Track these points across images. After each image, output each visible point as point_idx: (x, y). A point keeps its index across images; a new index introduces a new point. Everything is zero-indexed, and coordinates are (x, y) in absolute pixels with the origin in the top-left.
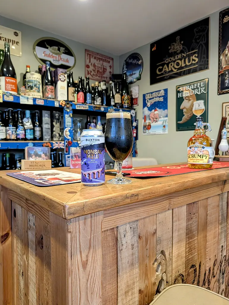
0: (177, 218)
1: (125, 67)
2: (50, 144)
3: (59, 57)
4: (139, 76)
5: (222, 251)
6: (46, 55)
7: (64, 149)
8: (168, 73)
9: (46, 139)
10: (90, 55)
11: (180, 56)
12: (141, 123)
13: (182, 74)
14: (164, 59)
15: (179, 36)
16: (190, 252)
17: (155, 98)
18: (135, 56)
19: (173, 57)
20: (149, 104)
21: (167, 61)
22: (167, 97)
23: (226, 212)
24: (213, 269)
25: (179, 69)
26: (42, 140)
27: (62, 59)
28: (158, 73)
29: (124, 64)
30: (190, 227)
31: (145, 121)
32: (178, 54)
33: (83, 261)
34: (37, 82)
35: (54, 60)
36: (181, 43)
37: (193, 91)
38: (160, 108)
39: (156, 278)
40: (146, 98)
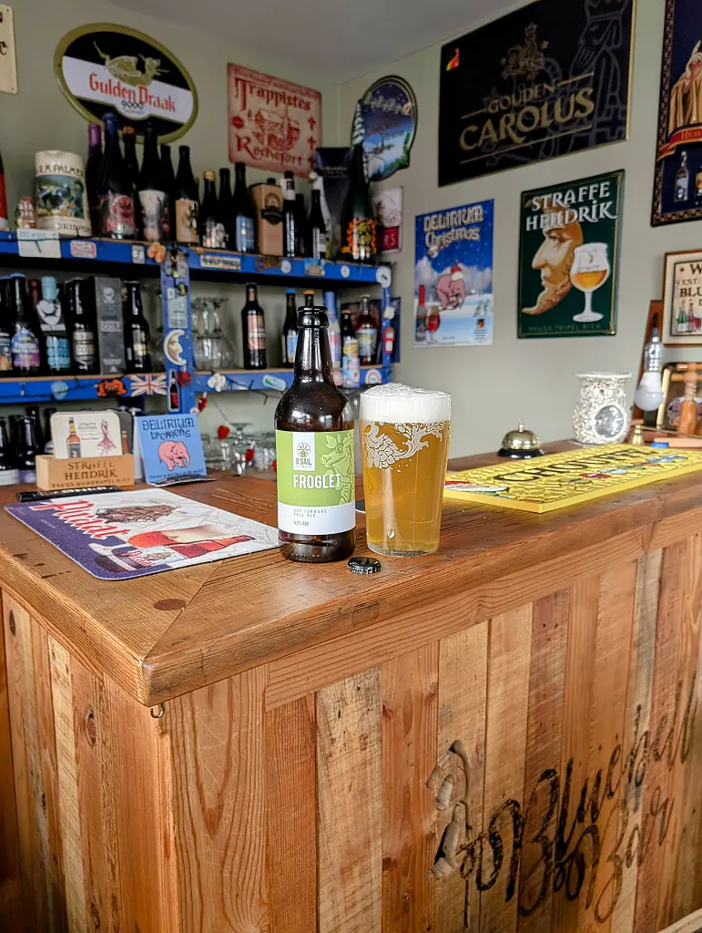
0: (503, 644)
1: (359, 123)
2: (121, 384)
3: (143, 91)
4: (404, 155)
5: (637, 720)
6: (97, 86)
7: (166, 396)
8: (496, 149)
9: (109, 367)
10: (244, 82)
11: (534, 92)
12: (411, 309)
13: (541, 153)
14: (485, 100)
15: (536, 23)
16: (539, 735)
17: (453, 230)
18: (392, 88)
19: (514, 96)
20: (434, 249)
21: (493, 108)
22: (492, 226)
23: (656, 607)
24: (608, 775)
25: (530, 136)
26: (97, 372)
27: (153, 100)
28: (465, 147)
29: (356, 112)
30: (542, 665)
31: (422, 302)
32: (529, 85)
33: (209, 809)
34: (72, 183)
35: (125, 104)
36: (540, 49)
37: (575, 212)
38: (468, 264)
39: (434, 819)
40: (426, 229)
